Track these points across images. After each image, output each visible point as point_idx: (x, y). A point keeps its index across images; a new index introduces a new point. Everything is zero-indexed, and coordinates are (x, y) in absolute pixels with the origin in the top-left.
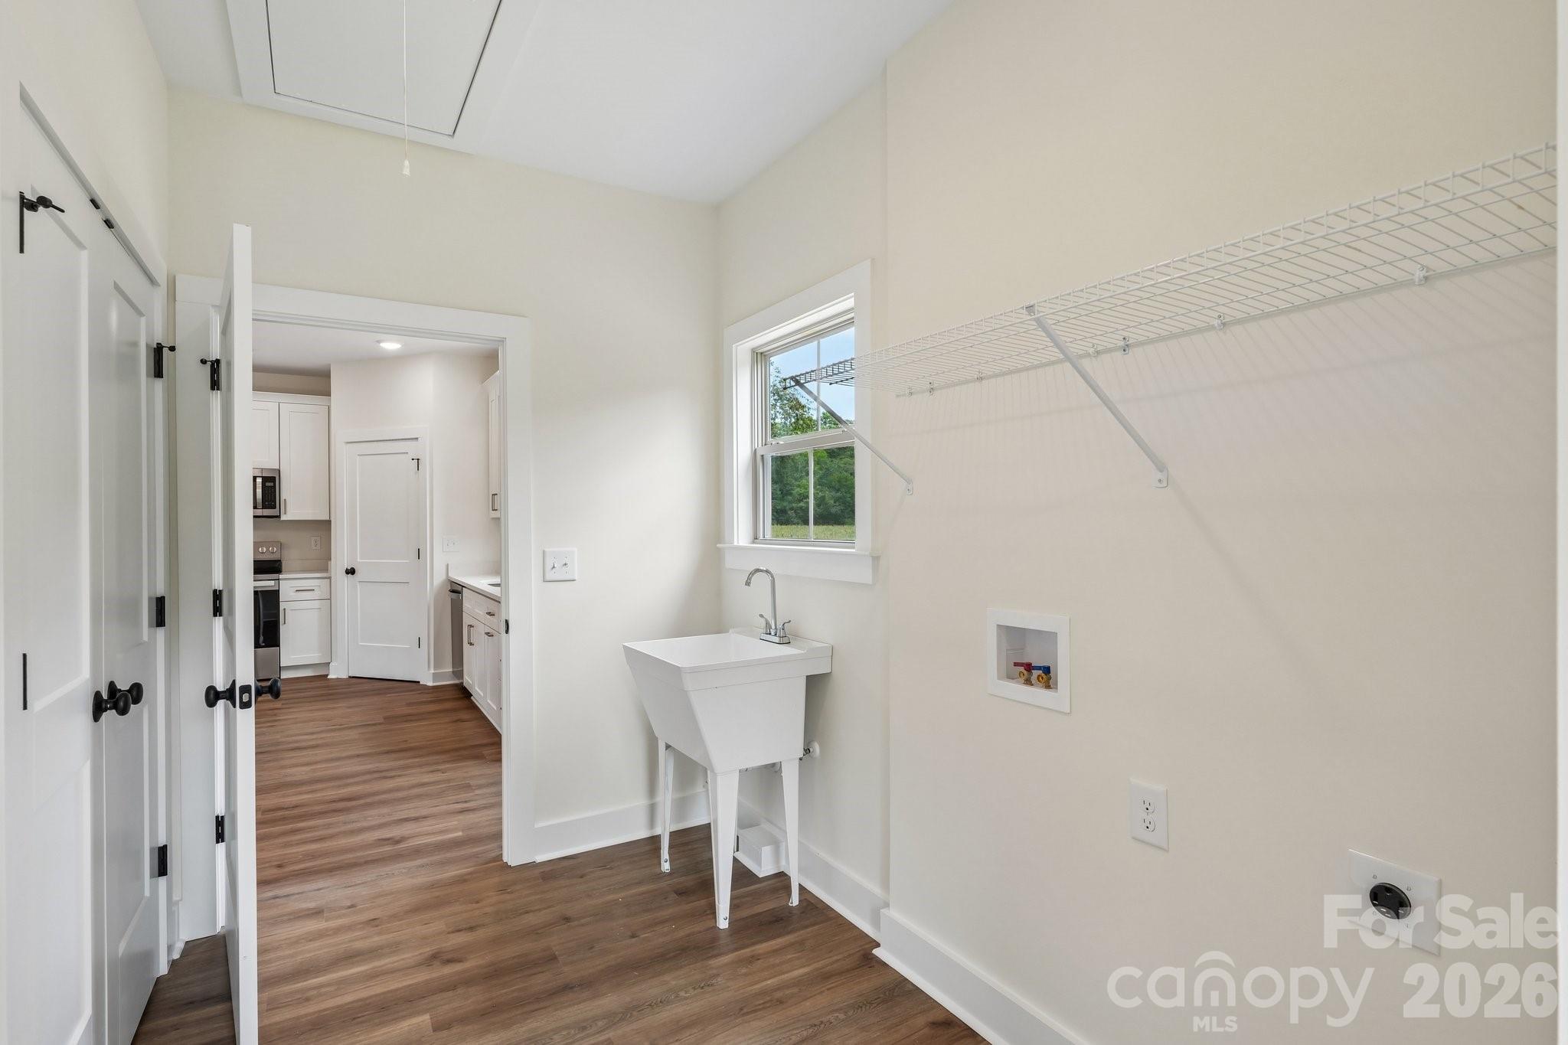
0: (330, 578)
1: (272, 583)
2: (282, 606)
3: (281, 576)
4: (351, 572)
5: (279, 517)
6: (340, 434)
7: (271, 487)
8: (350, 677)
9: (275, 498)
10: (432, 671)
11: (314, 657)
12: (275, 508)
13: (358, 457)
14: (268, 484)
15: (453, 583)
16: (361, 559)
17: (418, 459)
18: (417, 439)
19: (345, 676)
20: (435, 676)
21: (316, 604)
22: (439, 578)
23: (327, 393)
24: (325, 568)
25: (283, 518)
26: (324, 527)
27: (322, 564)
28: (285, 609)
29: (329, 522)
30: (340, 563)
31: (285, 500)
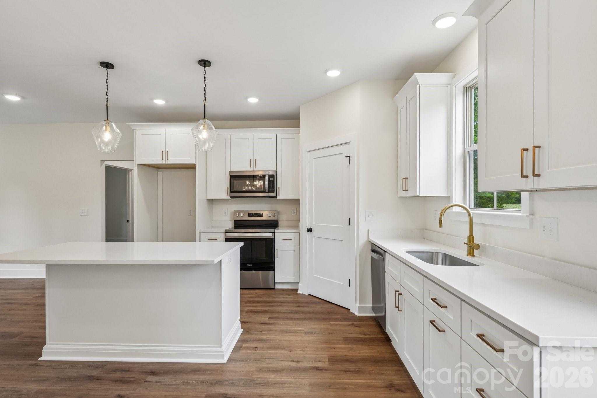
0: (299, 233)
1: (271, 234)
2: (276, 247)
3: (276, 231)
4: (310, 230)
5: (276, 197)
6: (305, 147)
7: (272, 180)
8: (309, 295)
9: (274, 187)
10: (358, 305)
11: (291, 278)
12: (274, 192)
13: (314, 159)
14: (271, 179)
15: (372, 244)
16: (315, 223)
17: (349, 157)
18: (349, 143)
19: (306, 294)
20: (361, 309)
21: (292, 248)
22: (363, 240)
23: (298, 126)
24: (297, 226)
25: (278, 198)
26: (296, 202)
27: (296, 224)
28: (277, 250)
29: (298, 200)
30: (304, 225)
31: (279, 187)
